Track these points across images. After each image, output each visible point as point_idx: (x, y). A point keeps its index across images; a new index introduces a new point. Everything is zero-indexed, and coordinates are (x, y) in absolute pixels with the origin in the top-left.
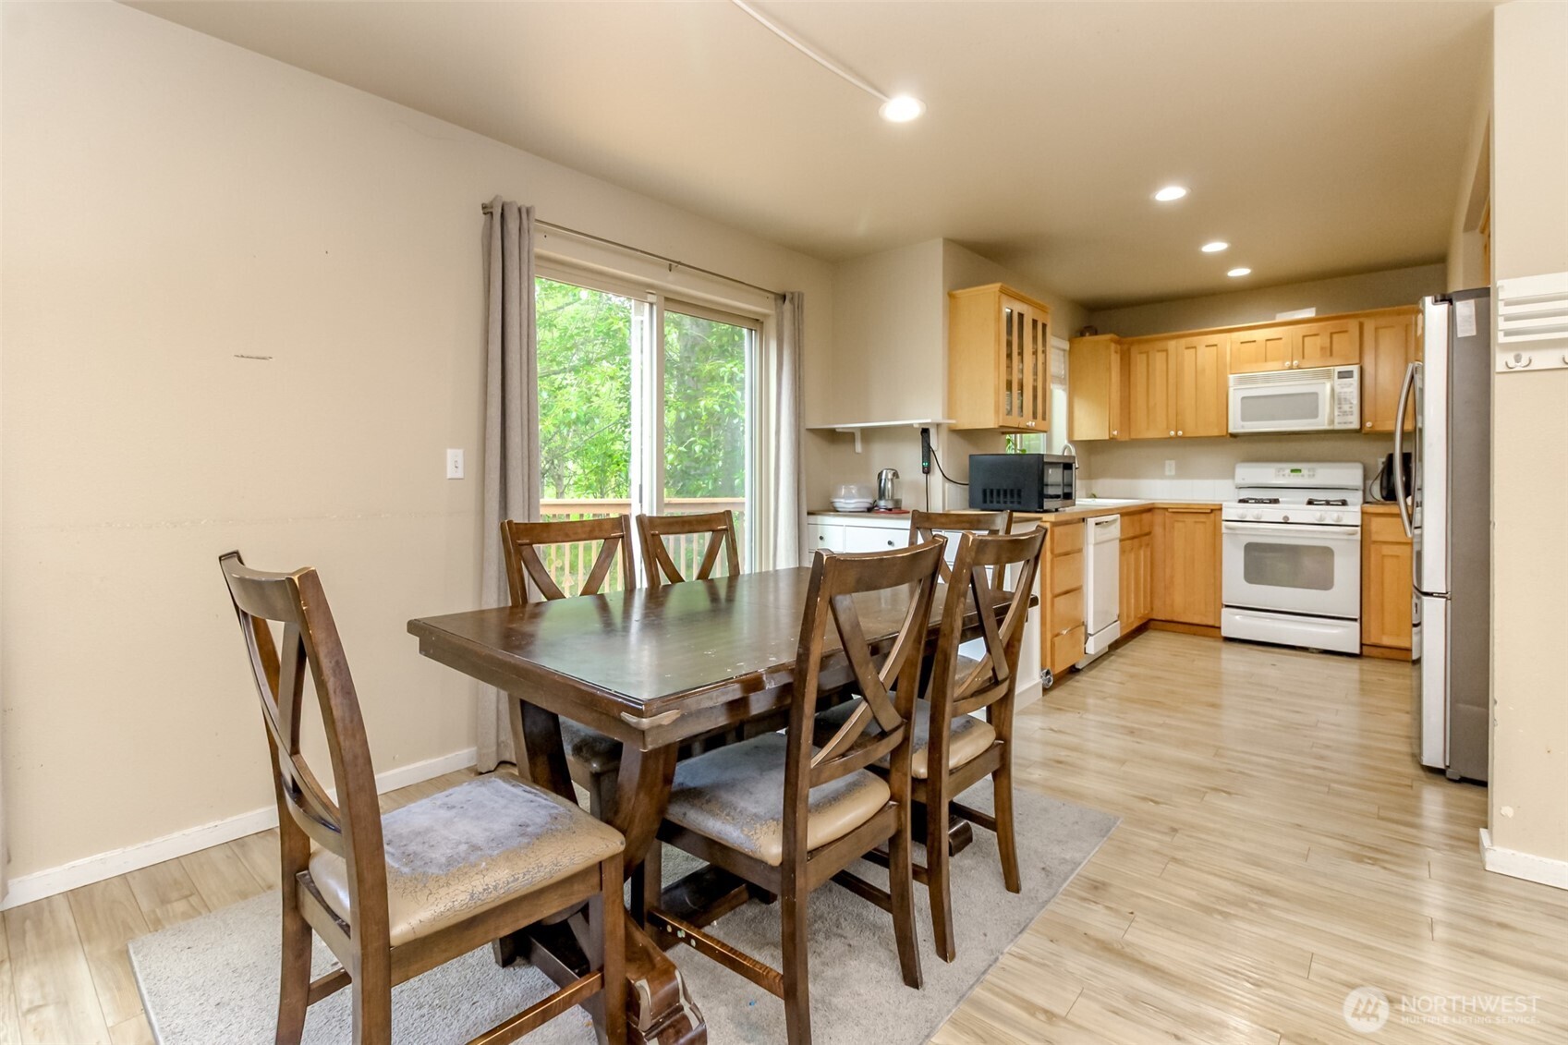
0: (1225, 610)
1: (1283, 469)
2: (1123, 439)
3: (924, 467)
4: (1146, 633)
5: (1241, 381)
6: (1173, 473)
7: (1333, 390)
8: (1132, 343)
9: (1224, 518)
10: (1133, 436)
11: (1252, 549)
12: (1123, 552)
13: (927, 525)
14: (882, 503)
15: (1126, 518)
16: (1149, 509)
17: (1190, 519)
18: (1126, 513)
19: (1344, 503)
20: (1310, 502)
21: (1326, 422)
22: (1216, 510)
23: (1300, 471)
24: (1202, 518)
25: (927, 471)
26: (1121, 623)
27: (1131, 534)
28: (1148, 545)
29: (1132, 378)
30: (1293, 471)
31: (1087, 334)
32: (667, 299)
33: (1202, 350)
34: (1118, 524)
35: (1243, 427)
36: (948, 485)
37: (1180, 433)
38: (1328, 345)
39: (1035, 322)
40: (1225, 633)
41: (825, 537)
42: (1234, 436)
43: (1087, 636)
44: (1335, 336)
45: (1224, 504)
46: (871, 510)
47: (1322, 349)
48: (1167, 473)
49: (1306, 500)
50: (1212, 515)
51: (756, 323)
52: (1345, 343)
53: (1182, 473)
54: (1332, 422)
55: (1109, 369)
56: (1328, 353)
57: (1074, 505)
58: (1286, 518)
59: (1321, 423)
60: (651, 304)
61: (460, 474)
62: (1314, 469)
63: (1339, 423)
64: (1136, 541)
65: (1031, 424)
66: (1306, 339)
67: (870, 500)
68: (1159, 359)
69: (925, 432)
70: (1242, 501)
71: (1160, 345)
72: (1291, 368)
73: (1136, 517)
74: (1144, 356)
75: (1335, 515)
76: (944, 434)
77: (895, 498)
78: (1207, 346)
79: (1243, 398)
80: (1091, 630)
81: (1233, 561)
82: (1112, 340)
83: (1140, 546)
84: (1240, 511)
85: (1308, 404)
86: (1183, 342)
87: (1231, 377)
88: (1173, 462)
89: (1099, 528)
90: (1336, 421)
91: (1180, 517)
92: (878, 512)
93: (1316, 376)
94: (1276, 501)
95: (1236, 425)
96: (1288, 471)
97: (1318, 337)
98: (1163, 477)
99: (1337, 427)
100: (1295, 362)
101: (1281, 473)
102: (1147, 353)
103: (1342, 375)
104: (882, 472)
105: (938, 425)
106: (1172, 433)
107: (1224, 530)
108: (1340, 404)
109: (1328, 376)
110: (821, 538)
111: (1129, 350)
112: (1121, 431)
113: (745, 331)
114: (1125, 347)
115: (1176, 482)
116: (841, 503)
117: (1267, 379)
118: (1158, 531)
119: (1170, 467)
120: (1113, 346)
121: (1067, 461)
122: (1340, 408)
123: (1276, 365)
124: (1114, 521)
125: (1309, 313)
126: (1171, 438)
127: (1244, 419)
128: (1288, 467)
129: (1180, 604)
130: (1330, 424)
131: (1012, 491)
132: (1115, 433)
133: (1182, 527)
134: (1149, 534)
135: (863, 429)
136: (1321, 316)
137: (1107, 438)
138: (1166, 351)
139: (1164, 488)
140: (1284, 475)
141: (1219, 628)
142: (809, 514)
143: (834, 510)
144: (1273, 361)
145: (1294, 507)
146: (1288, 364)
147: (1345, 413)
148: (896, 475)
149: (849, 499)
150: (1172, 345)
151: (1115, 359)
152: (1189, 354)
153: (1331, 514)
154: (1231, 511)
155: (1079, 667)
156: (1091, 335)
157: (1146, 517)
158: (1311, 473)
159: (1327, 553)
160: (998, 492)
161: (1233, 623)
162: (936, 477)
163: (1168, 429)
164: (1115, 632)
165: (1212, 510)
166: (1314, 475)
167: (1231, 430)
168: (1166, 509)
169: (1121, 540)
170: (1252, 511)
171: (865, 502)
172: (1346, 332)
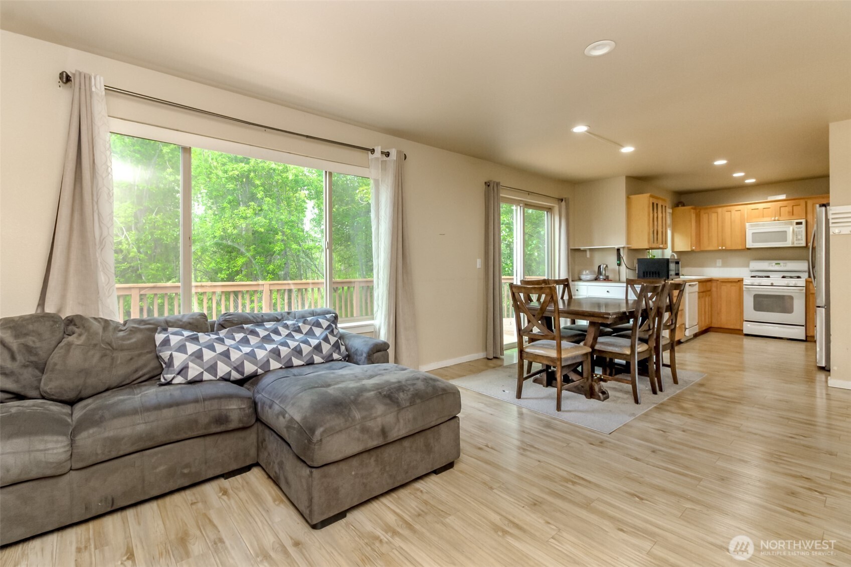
0: (745, 323)
1: (772, 263)
2: (697, 250)
3: (618, 263)
4: (709, 333)
5: (752, 226)
6: (721, 265)
7: (793, 230)
8: (700, 209)
9: (744, 283)
10: (701, 249)
11: (757, 297)
12: (699, 298)
13: (632, 283)
14: (601, 277)
15: (701, 284)
16: (710, 281)
17: (729, 285)
18: (702, 282)
19: (799, 277)
20: (783, 277)
21: (790, 243)
22: (740, 281)
23: (779, 264)
24: (734, 284)
25: (619, 265)
26: (699, 326)
27: (702, 290)
28: (709, 295)
29: (701, 224)
30: (776, 264)
31: (680, 206)
32: (526, 204)
33: (733, 212)
34: (697, 286)
35: (753, 245)
36: (627, 270)
37: (724, 248)
38: (791, 211)
39: (662, 206)
40: (745, 332)
41: (579, 290)
42: (749, 249)
43: (686, 329)
44: (794, 207)
45: (744, 278)
46: (596, 279)
47: (789, 212)
48: (718, 265)
49: (782, 276)
50: (739, 283)
51: (549, 210)
52: (799, 210)
53: (725, 265)
54: (793, 243)
55: (691, 221)
56: (791, 214)
57: (679, 278)
58: (772, 284)
59: (788, 244)
60: (520, 207)
61: (480, 267)
62: (786, 263)
63: (797, 244)
64: (704, 293)
65: (661, 246)
66: (781, 208)
67: (595, 276)
68: (714, 216)
69: (618, 250)
70: (752, 277)
71: (713, 210)
72: (775, 220)
73: (704, 284)
74: (707, 215)
75: (794, 282)
76: (626, 250)
77: (606, 275)
78: (736, 211)
79: (753, 233)
80: (687, 327)
81: (748, 302)
82: (692, 208)
83: (706, 296)
84: (752, 281)
85: (783, 235)
86: (725, 209)
87: (747, 225)
88: (720, 260)
89: (690, 287)
90: (795, 243)
91: (724, 284)
92: (600, 280)
93: (786, 224)
94: (768, 277)
95: (750, 244)
96: (774, 264)
97: (787, 208)
98: (715, 267)
99: (795, 245)
100: (776, 218)
101: (771, 265)
102: (708, 213)
103: (798, 223)
104: (601, 265)
105: (623, 248)
106: (720, 248)
107: (744, 289)
108: (797, 236)
109: (791, 224)
110: (577, 290)
111: (699, 212)
112: (696, 247)
113: (546, 212)
114: (698, 211)
115: (722, 269)
116: (583, 277)
117: (763, 225)
118: (714, 289)
119: (719, 262)
120: (692, 210)
121: (677, 261)
122: (797, 237)
123: (769, 219)
124: (696, 285)
125: (783, 197)
126: (720, 250)
127: (754, 241)
128: (774, 262)
129: (725, 319)
130: (792, 244)
131: (655, 272)
132: (694, 248)
133: (725, 289)
134: (710, 291)
135: (590, 249)
136: (789, 198)
137: (690, 250)
138: (717, 213)
139: (716, 272)
140: (772, 266)
141: (742, 330)
142: (572, 281)
143: (580, 280)
144: (766, 217)
145: (776, 279)
146: (773, 218)
147: (799, 240)
148: (607, 266)
149: (586, 275)
150: (720, 210)
151: (693, 216)
152: (727, 215)
153: (793, 282)
154: (747, 281)
155: (682, 341)
156: (682, 206)
157: (709, 284)
158: (785, 265)
159: (791, 298)
160: (650, 273)
161: (748, 328)
162: (623, 268)
163: (718, 246)
164: (696, 330)
165: (739, 281)
166: (786, 266)
167: (747, 247)
168: (718, 280)
169: (699, 293)
170: (757, 281)
171: (593, 277)
172: (799, 205)
